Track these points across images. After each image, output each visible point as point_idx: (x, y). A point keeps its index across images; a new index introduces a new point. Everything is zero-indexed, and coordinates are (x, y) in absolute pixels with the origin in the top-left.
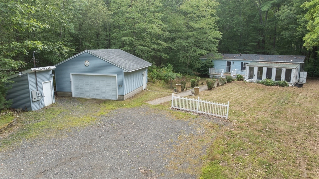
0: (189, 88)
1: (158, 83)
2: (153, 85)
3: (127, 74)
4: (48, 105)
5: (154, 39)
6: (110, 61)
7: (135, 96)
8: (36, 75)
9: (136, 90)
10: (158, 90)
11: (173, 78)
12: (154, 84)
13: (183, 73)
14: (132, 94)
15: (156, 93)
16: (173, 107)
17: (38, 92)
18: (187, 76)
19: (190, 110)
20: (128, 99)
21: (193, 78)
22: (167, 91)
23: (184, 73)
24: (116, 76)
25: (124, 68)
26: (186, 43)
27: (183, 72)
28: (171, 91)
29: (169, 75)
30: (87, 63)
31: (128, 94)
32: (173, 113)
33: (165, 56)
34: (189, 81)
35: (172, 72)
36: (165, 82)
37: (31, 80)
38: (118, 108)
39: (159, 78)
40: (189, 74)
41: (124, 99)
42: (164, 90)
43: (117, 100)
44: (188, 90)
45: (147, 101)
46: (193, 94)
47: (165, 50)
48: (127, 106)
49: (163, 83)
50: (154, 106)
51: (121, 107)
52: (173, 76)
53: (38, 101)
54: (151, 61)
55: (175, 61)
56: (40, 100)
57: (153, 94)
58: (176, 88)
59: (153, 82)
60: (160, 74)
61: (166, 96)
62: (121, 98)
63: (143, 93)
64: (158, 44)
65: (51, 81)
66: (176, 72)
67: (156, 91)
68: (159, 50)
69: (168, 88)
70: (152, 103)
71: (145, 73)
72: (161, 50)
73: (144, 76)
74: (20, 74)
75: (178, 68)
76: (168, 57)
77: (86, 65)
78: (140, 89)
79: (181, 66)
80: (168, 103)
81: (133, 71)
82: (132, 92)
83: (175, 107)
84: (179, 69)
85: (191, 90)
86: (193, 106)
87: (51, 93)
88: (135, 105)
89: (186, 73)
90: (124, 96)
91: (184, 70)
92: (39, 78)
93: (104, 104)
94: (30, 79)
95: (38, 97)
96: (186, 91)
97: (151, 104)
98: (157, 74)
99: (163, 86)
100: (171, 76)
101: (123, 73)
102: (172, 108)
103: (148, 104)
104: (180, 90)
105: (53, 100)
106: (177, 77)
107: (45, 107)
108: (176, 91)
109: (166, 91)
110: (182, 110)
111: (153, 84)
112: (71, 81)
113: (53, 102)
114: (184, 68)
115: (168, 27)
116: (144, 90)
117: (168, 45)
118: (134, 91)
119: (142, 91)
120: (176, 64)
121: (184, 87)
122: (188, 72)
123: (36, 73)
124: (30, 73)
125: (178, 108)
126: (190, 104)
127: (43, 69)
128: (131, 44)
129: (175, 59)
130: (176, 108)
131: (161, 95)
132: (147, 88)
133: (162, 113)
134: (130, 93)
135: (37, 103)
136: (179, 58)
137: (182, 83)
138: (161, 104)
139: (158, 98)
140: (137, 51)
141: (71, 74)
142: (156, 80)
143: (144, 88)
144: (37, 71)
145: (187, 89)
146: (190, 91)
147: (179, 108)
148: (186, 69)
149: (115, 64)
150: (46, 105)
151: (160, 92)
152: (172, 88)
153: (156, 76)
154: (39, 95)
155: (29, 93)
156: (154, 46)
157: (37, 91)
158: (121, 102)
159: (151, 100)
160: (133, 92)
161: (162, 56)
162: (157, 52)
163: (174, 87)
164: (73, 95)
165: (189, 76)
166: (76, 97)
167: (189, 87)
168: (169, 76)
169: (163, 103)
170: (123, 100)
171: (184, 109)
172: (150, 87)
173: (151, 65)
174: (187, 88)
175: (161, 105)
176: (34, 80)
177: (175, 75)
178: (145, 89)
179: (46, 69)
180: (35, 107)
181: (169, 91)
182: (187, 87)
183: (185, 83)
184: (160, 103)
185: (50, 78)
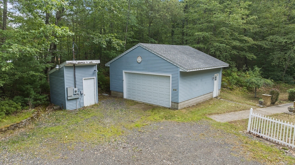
0: (284, 102)
1: (238, 90)
2: (230, 93)
3: (185, 75)
4: (89, 105)
5: (236, 34)
6: (164, 57)
7: (198, 104)
8: (75, 69)
9: (200, 97)
10: (234, 99)
11: (259, 86)
12: (232, 92)
13: (275, 80)
14: (192, 101)
15: (229, 104)
16: (250, 131)
17: (76, 89)
18: (283, 85)
19: (283, 142)
20: (185, 108)
21: (292, 88)
22: (248, 102)
23: (277, 80)
24: (170, 76)
25: (181, 66)
26: (284, 39)
27: (278, 78)
28: (254, 104)
29: (254, 80)
30: (139, 60)
31: (186, 102)
32: (246, 143)
33: (251, 56)
34: (285, 92)
35: (259, 77)
36: (248, 90)
37: (68, 75)
38: (164, 120)
39: (239, 84)
40: (286, 82)
41: (179, 108)
42: (243, 101)
43: (169, 108)
44: (283, 105)
45: (211, 114)
46: (290, 111)
47: (251, 49)
48: (178, 118)
49: (245, 91)
50: (220, 124)
51: (169, 119)
52: (259, 82)
53: (76, 99)
54: (230, 62)
55: (266, 64)
56: (78, 98)
57: (225, 104)
58: (262, 100)
59: (230, 89)
60: (242, 79)
61: (243, 110)
62: (175, 106)
63: (210, 103)
64: (241, 41)
65: (95, 78)
66: (265, 78)
67: (231, 101)
68: (242, 49)
69: (250, 98)
70: (218, 119)
71: (219, 76)
72: (246, 48)
73: (216, 80)
74: (57, 67)
75: (270, 73)
76: (255, 57)
77: (139, 62)
78: (208, 96)
79: (274, 71)
80: (243, 122)
81: (193, 70)
82: (193, 100)
83: (253, 132)
84: (270, 75)
85: (287, 105)
86: (289, 134)
87: (95, 91)
88: (190, 119)
89: (281, 80)
90: (179, 104)
91: (278, 77)
92: (79, 73)
93: (150, 112)
94: (66, 73)
95: (74, 95)
96: (280, 105)
97: (216, 120)
98: (237, 78)
99: (243, 95)
100: (256, 82)
101: (179, 73)
102: (248, 131)
103: (211, 120)
104: (269, 103)
105: (96, 100)
106: (266, 84)
107: (84, 107)
108: (261, 103)
109: (246, 102)
110: (267, 140)
111: (230, 91)
112: (123, 80)
113: (96, 102)
114: (279, 74)
115: (257, 19)
116: (214, 99)
117: (256, 42)
118: (198, 98)
119: (212, 99)
120: (267, 68)
121: (276, 100)
122: (284, 79)
123: (74, 67)
124: (68, 67)
125: (258, 134)
126: (283, 130)
127: (82, 62)
128: (205, 40)
129: (266, 61)
130: (255, 133)
131: (238, 107)
132: (220, 96)
133: (226, 140)
134: (190, 101)
135: (74, 102)
136: (272, 60)
137: (272, 93)
138: (231, 122)
139: (231, 112)
140: (212, 49)
141: (124, 71)
142: (234, 87)
143: (215, 95)
144: (75, 65)
145: (280, 103)
146: (285, 106)
147: (261, 135)
148: (282, 75)
149: (170, 60)
150: (86, 105)
151: (237, 103)
152: (256, 98)
153: (235, 81)
154: (77, 93)
155: (65, 89)
156: (236, 43)
157: (75, 87)
158: (174, 111)
159: (218, 113)
160: (195, 99)
161: (247, 56)
162: (240, 52)
163: (259, 97)
164: (125, 96)
165: (287, 84)
166: (128, 98)
167: (285, 100)
168: (252, 82)
169: (235, 122)
170: (177, 109)
171: (270, 138)
172: (225, 95)
173: (226, 65)
174: (282, 102)
175: (231, 124)
176: (72, 75)
177: (263, 81)
178: (216, 97)
179: (86, 63)
180: (70, 106)
181: (251, 102)
182: (281, 100)
183: (278, 94)
184: (230, 120)
185: (94, 74)
